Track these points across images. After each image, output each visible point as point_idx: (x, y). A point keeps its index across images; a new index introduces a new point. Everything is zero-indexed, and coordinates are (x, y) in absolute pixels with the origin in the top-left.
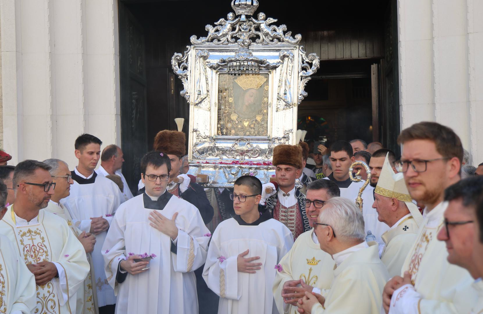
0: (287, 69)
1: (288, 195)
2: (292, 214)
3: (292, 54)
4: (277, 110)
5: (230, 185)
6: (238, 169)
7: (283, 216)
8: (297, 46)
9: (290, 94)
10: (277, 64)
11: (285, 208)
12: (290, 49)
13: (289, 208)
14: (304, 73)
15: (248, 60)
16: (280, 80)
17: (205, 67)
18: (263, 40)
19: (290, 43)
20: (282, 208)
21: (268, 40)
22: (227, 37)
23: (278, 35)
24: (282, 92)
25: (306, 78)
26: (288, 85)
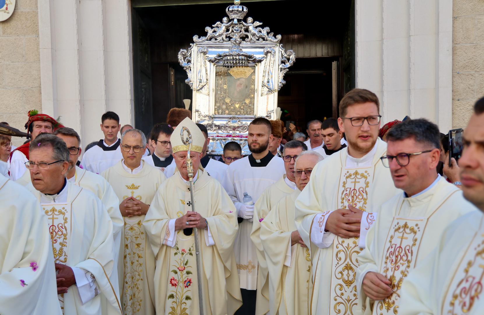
0: (270, 63)
3: (274, 50)
4: (261, 95)
8: (278, 44)
9: (272, 82)
10: (262, 59)
12: (273, 47)
14: (283, 66)
15: (239, 55)
16: (264, 71)
17: (205, 61)
18: (251, 39)
19: (272, 42)
21: (255, 40)
22: (223, 37)
23: (263, 35)
24: (266, 81)
25: (285, 70)
26: (270, 75)
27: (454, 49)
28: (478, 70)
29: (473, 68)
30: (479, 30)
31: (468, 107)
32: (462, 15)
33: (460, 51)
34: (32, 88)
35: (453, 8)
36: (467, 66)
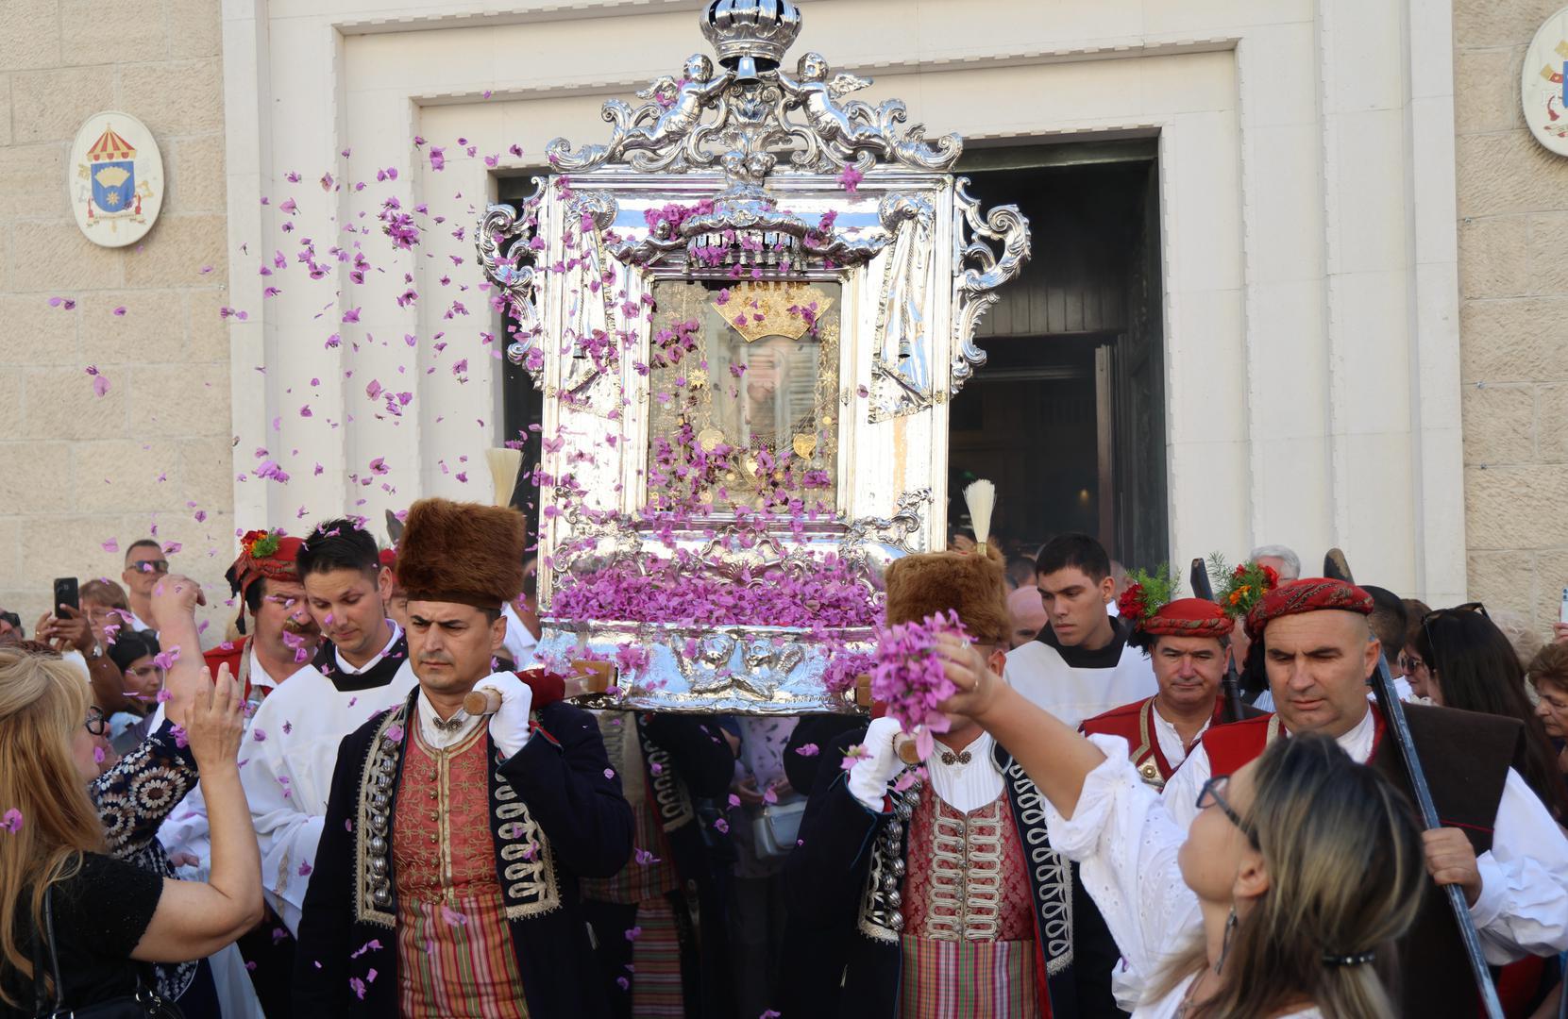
0: (909, 264)
1: (965, 759)
2: (983, 840)
3: (929, 207)
4: (871, 416)
5: (698, 702)
6: (731, 638)
7: (946, 847)
8: (945, 178)
9: (922, 357)
10: (871, 245)
11: (956, 814)
12: (920, 190)
13: (972, 814)
14: (974, 279)
15: (763, 227)
16: (882, 304)
17: (601, 256)
18: (820, 154)
19: (920, 166)
20: (943, 813)
21: (836, 157)
22: (685, 144)
23: (875, 136)
24: (892, 351)
25: (981, 298)
26: (912, 322)
27: (1464, 315)
28: (1542, 377)
29: (1525, 371)
30: (1540, 257)
31: (1514, 487)
32: (1487, 212)
33: (1483, 321)
34: (206, 436)
35: (1457, 192)
36: (1505, 364)
